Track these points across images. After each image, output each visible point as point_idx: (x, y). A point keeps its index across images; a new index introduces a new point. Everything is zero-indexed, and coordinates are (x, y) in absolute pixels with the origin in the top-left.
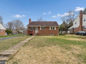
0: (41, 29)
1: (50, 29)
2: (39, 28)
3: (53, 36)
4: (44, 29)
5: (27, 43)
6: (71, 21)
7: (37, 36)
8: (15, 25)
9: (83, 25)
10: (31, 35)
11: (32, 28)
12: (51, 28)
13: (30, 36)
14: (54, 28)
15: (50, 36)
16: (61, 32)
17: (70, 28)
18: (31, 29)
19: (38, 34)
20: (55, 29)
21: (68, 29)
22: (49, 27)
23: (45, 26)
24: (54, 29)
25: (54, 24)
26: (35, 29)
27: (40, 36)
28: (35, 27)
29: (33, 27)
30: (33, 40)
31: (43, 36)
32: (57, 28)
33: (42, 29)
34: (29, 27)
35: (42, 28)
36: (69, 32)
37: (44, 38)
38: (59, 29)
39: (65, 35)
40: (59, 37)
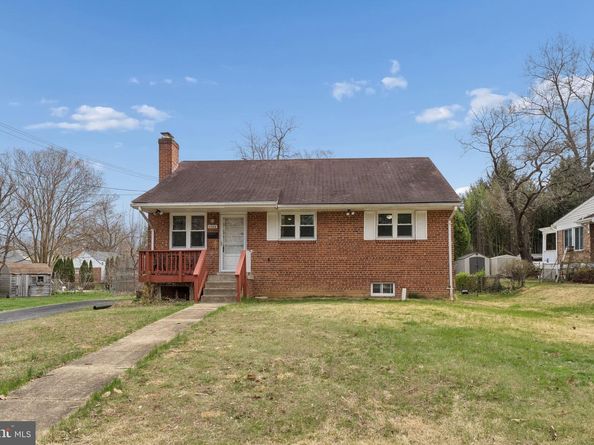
0: (273, 233)
1: (370, 232)
2: (257, 220)
3: (397, 299)
4: (307, 232)
5: (114, 383)
6: (569, 154)
7: (235, 309)
8: (26, 205)
10: (180, 292)
11: (188, 230)
12: (383, 218)
13: (169, 305)
14: (405, 218)
15: (367, 299)
16: (477, 265)
17: (559, 226)
18: (179, 240)
19: (248, 290)
20: (420, 231)
21: (545, 231)
22: (360, 215)
23: (313, 208)
24: (405, 230)
25: (405, 184)
26: (214, 235)
27: (271, 300)
28: (214, 216)
29: (197, 221)
30: (195, 344)
31: (297, 306)
32: (436, 218)
33: (288, 232)
34: (158, 219)
35: (288, 219)
36: (549, 259)
37: (306, 322)
38: (457, 234)
39: (515, 291)
40: (460, 314)
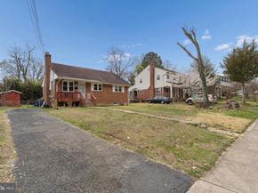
2: (88, 85)
4: (100, 89)
9: (156, 87)
11: (68, 86)
23: (102, 83)
24: (120, 90)
26: (76, 88)
28: (76, 83)
35: (96, 85)
